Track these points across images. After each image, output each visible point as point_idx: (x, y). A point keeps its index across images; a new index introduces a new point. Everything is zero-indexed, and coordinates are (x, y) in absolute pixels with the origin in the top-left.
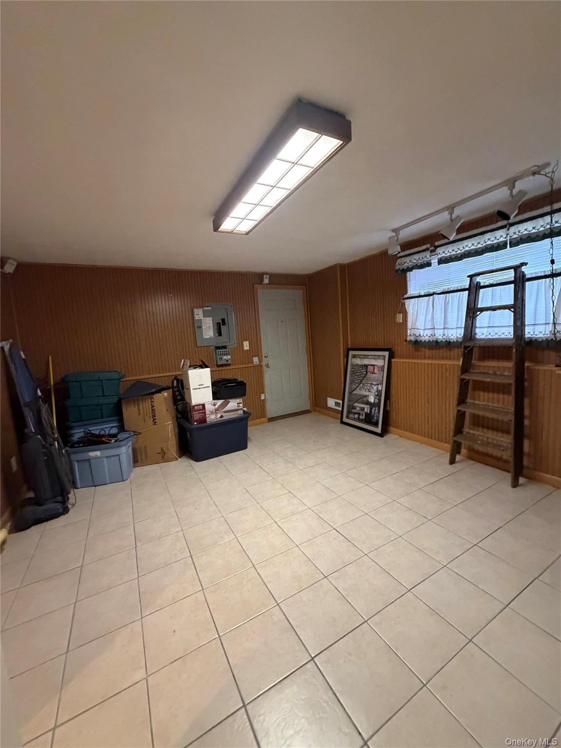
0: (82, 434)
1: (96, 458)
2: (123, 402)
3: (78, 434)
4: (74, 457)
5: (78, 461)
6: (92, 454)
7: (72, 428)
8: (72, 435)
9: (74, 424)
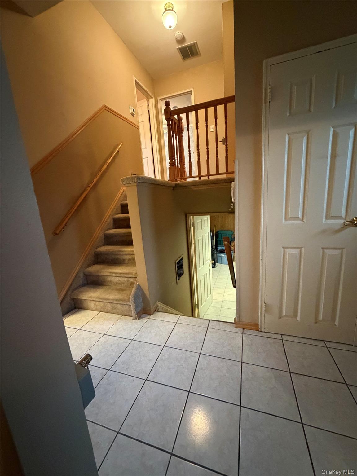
0: (220, 249)
1: (223, 256)
2: (232, 242)
3: (219, 249)
4: (218, 255)
5: (219, 256)
6: (222, 255)
7: (218, 246)
8: (218, 248)
9: (219, 246)
